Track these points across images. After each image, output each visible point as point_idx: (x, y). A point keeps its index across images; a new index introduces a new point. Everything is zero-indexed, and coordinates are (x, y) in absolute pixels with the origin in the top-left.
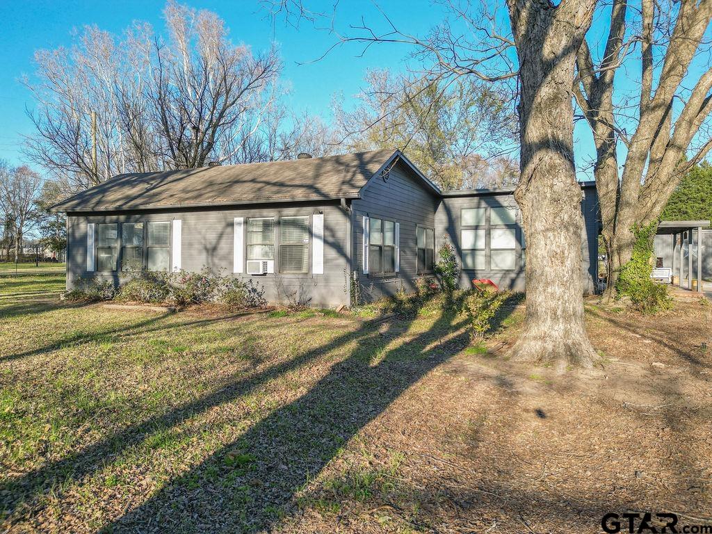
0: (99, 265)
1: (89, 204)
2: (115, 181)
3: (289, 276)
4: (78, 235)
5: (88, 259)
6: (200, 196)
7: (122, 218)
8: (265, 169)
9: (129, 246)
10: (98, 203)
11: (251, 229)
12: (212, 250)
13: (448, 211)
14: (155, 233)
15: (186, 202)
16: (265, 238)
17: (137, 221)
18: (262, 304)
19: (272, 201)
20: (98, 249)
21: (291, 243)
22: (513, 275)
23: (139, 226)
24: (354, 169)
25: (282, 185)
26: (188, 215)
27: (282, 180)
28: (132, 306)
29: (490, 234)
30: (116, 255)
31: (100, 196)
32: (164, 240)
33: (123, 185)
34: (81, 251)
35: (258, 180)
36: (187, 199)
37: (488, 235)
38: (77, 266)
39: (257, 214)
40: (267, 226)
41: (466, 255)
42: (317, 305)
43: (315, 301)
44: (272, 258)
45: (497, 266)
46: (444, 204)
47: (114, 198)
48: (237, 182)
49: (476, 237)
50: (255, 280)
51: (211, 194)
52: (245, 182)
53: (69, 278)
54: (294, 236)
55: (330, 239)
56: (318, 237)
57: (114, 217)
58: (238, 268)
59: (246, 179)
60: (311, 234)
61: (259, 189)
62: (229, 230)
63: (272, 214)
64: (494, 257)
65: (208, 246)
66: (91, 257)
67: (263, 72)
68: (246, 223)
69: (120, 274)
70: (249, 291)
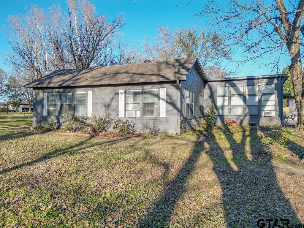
0: (49, 113)
1: (45, 83)
2: (55, 73)
3: (148, 118)
4: (38, 99)
5: (44, 110)
6: (101, 80)
7: (61, 90)
8: (131, 67)
9: (65, 104)
10: (49, 83)
11: (128, 96)
12: (108, 106)
13: (210, 88)
14: (78, 98)
15: (96, 82)
16: (134, 100)
17: (69, 92)
18: (134, 132)
19: (140, 82)
20: (49, 105)
21: (149, 102)
22: (242, 118)
23: (70, 94)
24: (178, 67)
25: (142, 74)
26: (96, 89)
27: (142, 72)
28: (68, 133)
29: (231, 99)
30: (58, 108)
31: (49, 80)
32: (83, 101)
33: (59, 75)
34: (40, 106)
35: (129, 72)
36: (95, 81)
37: (230, 99)
38: (38, 114)
39: (131, 89)
40: (136, 94)
41: (219, 109)
42: (162, 133)
43: (161, 131)
44: (139, 109)
45: (234, 114)
46: (209, 85)
47: (56, 81)
48: (118, 73)
49: (224, 100)
50: (130, 120)
51: (107, 79)
52: (122, 73)
53: (34, 120)
54: (150, 99)
55: (169, 101)
56: (163, 100)
57: (57, 90)
58: (121, 114)
59: (122, 72)
60: (159, 98)
61: (132, 76)
62: (117, 96)
63: (139, 88)
64: (233, 109)
65: (106, 104)
66: (46, 109)
67: (116, 26)
68: (125, 93)
69: (60, 117)
70: (127, 126)
